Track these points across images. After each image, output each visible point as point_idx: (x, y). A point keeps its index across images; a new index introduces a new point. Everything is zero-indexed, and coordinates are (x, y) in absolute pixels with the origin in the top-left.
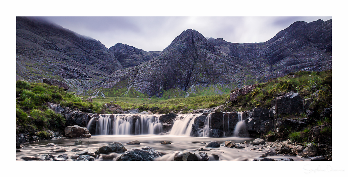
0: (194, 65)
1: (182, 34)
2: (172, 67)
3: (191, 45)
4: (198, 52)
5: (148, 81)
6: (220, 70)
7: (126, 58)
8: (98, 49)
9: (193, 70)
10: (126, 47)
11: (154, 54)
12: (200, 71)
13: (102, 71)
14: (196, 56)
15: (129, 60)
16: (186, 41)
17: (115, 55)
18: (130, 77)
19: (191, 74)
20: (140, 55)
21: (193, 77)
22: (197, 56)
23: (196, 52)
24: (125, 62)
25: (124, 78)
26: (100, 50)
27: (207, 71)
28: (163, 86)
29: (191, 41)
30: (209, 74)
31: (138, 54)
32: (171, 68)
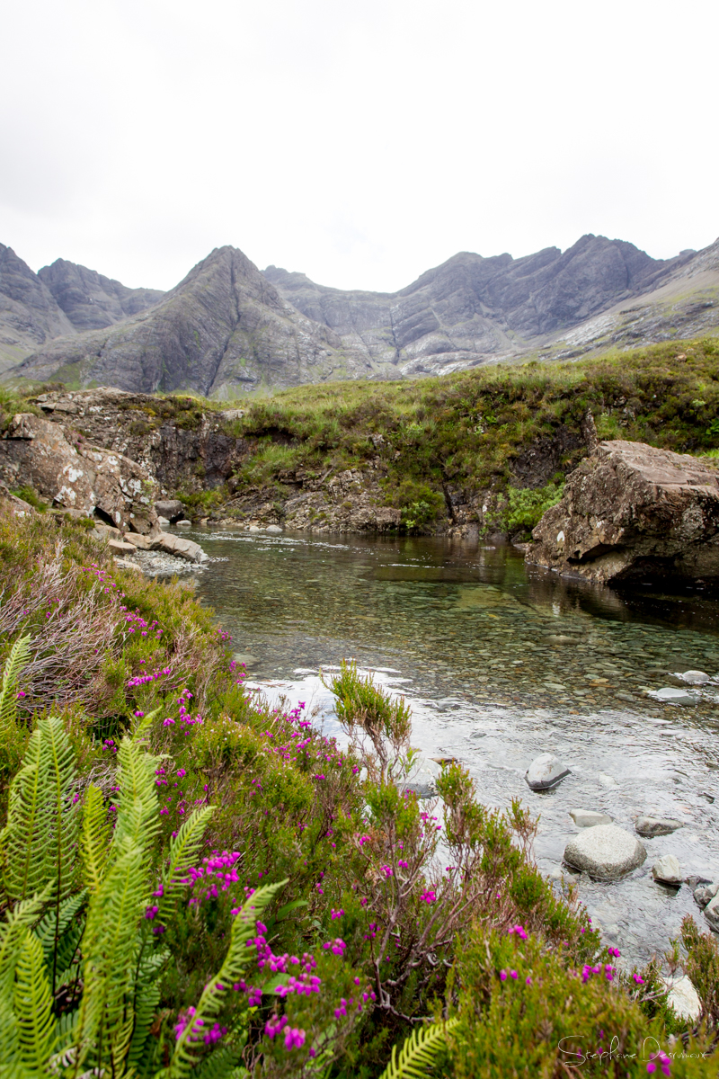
0: (230, 336)
1: (210, 256)
2: (181, 339)
3: (228, 286)
4: (242, 306)
5: (125, 368)
6: (283, 355)
7: (79, 302)
8: (8, 271)
9: (226, 349)
10: (80, 270)
11: (149, 296)
12: (242, 352)
13: (21, 333)
14: (236, 317)
15: (88, 306)
16: (217, 276)
17: (51, 291)
18: (88, 358)
19: (221, 357)
20: (115, 296)
21: (224, 367)
22: (239, 316)
23: (237, 306)
24: (77, 311)
25: (73, 358)
26: (13, 273)
27: (256, 354)
28: (160, 384)
29: (229, 277)
30: (260, 362)
31: (109, 292)
32: (177, 341)
